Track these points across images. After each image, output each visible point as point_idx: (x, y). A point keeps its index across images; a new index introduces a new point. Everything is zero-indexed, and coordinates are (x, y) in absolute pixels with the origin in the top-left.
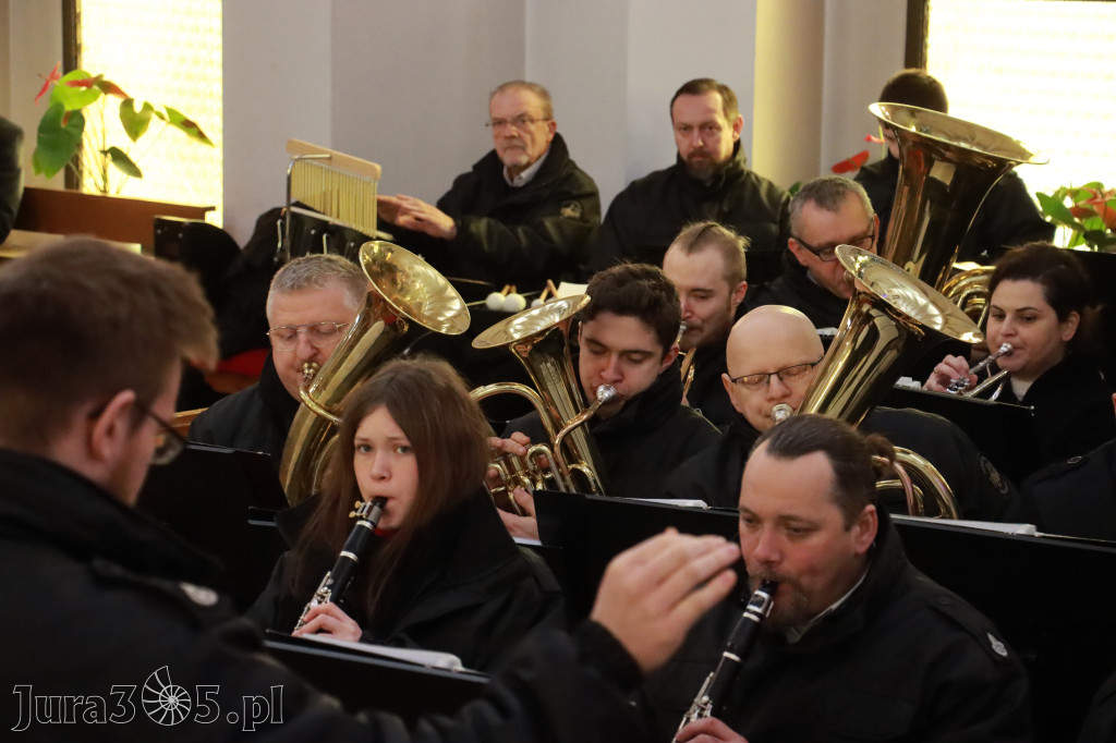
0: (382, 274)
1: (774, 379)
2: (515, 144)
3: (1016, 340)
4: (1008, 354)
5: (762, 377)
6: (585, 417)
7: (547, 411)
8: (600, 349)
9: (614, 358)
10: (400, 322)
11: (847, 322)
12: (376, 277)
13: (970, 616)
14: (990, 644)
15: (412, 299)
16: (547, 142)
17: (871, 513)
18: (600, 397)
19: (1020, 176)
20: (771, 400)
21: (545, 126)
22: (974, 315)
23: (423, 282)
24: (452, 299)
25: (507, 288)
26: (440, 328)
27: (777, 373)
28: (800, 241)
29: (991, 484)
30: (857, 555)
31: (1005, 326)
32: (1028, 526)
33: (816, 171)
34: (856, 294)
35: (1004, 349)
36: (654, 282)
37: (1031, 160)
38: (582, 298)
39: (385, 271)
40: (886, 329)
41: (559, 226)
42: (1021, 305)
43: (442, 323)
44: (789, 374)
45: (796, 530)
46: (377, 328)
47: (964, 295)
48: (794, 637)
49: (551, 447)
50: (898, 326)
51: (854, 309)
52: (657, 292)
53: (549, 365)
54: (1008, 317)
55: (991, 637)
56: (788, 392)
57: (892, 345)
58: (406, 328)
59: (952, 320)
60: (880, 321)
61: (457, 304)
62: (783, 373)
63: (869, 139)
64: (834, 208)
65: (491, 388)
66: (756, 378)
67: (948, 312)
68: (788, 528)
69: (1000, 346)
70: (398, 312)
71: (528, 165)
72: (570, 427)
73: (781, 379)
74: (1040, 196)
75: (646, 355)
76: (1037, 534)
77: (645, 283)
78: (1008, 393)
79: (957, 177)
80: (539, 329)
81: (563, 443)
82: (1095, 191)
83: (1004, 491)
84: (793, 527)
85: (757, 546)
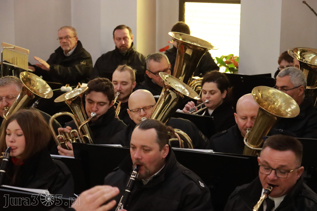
0: (27, 81)
1: (142, 110)
2: (66, 44)
3: (210, 99)
4: (208, 103)
5: (139, 110)
6: (87, 121)
7: (76, 120)
8: (91, 102)
9: (95, 104)
10: (32, 95)
11: (163, 93)
12: (25, 82)
13: (194, 176)
14: (199, 184)
15: (36, 88)
16: (75, 43)
17: (167, 147)
18: (91, 116)
19: (210, 53)
20: (141, 116)
21: (75, 39)
22: (198, 92)
23: (39, 83)
24: (48, 88)
25: (67, 85)
26: (45, 97)
27: (143, 108)
28: (149, 71)
29: (202, 139)
30: (163, 158)
31: (206, 95)
32: (211, 150)
33: (155, 51)
34: (165, 86)
35: (206, 101)
36: (107, 83)
37: (214, 48)
38: (86, 87)
39: (28, 80)
40: (173, 96)
41: (80, 67)
42: (211, 89)
43: (45, 95)
44: (146, 109)
46: (26, 97)
47: (196, 86)
49: (78, 130)
50: (177, 95)
51: (164, 90)
52: (108, 85)
53: (77, 107)
54: (208, 93)
55: (200, 182)
56: (146, 114)
57: (176, 100)
58: (34, 97)
59: (191, 93)
60: (172, 93)
61: (49, 89)
62: (144, 108)
63: (169, 42)
64: (159, 61)
65: (60, 114)
66: (137, 110)
67: (191, 91)
69: (205, 101)
70: (32, 92)
71: (70, 50)
72: (83, 124)
73: (144, 110)
74: (217, 58)
75: (105, 103)
76: (214, 152)
77: (104, 83)
78: (207, 113)
79: (193, 53)
80: (74, 96)
81: (81, 129)
82: (232, 57)
83: (206, 141)
84: (145, 149)
85: (135, 154)
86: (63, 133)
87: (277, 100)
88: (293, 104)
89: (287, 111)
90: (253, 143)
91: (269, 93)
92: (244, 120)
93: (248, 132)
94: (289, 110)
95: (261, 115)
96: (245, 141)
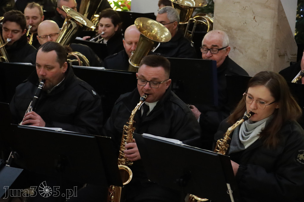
1: (49, 37)
3: (106, 31)
4: (103, 34)
5: (46, 36)
8: (7, 30)
9: (10, 32)
11: (65, 23)
13: (88, 86)
14: (92, 92)
17: (66, 64)
27: (49, 35)
28: (60, 8)
29: (98, 60)
30: (63, 73)
31: (103, 28)
32: (103, 67)
35: (103, 33)
40: (74, 25)
42: (107, 23)
44: (52, 36)
45: (49, 68)
48: (49, 92)
50: (77, 24)
51: (67, 20)
54: (104, 26)
55: (93, 91)
56: (52, 40)
59: (88, 23)
60: (73, 23)
62: (51, 35)
66: (44, 37)
68: (47, 68)
69: (101, 32)
72: (0, 48)
73: (50, 37)
74: (114, 2)
75: (18, 31)
76: (105, 69)
78: (103, 42)
83: (101, 62)
84: (48, 67)
85: (40, 72)
87: (154, 29)
88: (166, 32)
89: (162, 37)
90: (135, 62)
91: (148, 23)
92: (130, 45)
93: (132, 54)
94: (164, 36)
95: (142, 40)
96: (129, 61)
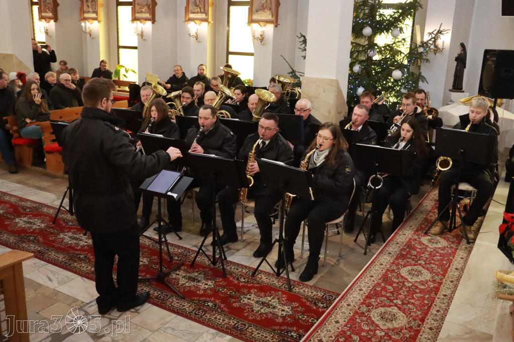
2: (177, 73)
3: (238, 98)
4: (236, 99)
5: (208, 100)
7: (177, 106)
8: (184, 97)
9: (186, 99)
13: (228, 129)
15: (159, 91)
16: (181, 73)
17: (216, 117)
20: (209, 103)
21: (181, 71)
23: (161, 89)
26: (163, 95)
27: (210, 100)
28: (212, 84)
30: (214, 122)
32: (238, 119)
33: (215, 75)
39: (155, 87)
42: (238, 93)
44: (212, 100)
46: (155, 95)
48: (206, 133)
49: (177, 111)
52: (191, 90)
53: (176, 100)
54: (236, 94)
55: (231, 132)
56: (211, 102)
58: (159, 95)
64: (216, 81)
65: (170, 103)
70: (157, 93)
71: (179, 76)
75: (190, 98)
77: (189, 89)
78: (236, 104)
79: (232, 77)
80: (175, 95)
81: (179, 110)
82: (250, 80)
84: (206, 119)
85: (201, 121)
86: (171, 112)
87: (266, 95)
89: (271, 99)
90: (256, 115)
91: (263, 92)
92: (252, 105)
93: (254, 110)
